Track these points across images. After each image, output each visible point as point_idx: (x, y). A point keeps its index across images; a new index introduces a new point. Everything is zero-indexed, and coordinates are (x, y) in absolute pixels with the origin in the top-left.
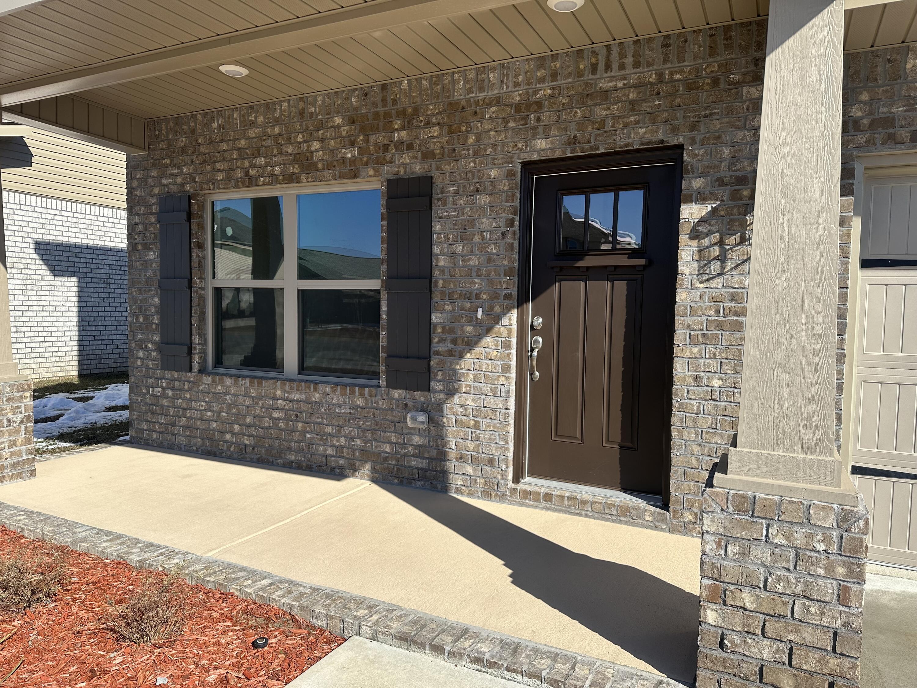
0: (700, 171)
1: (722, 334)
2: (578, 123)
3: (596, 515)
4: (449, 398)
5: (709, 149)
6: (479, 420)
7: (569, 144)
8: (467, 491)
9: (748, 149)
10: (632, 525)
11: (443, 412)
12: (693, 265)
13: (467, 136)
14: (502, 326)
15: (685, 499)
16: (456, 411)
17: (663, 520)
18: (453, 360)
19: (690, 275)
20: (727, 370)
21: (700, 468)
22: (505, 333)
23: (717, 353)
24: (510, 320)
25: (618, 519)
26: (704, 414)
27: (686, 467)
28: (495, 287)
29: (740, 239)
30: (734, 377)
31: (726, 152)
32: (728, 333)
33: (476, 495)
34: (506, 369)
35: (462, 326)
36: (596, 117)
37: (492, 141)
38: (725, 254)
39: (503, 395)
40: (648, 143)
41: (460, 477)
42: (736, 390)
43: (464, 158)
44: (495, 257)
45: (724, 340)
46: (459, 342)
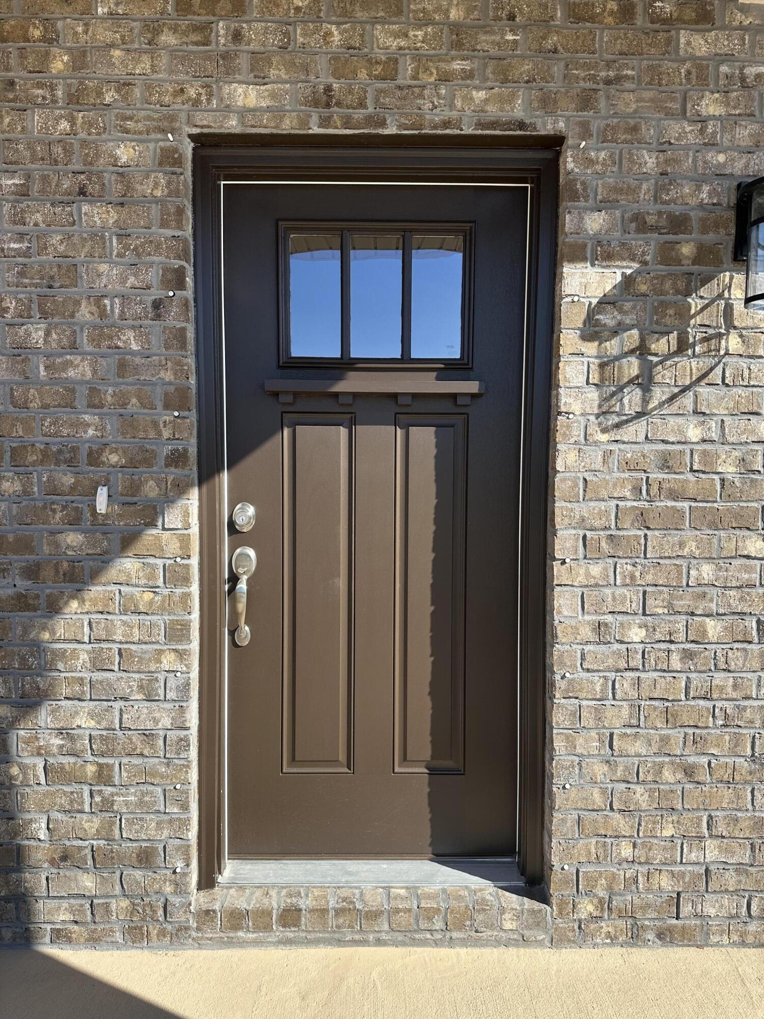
0: (599, 197)
1: (646, 535)
2: (335, 58)
3: (400, 937)
4: (24, 715)
5: (617, 152)
6: (110, 761)
7: (316, 103)
8: (85, 935)
9: (690, 161)
10: (475, 946)
11: (7, 752)
12: (589, 395)
13: (47, 54)
14: (164, 529)
15: (581, 874)
16: (48, 745)
17: (538, 924)
18: (31, 619)
19: (582, 415)
20: (656, 607)
21: (608, 808)
22: (172, 546)
23: (637, 574)
24: (186, 514)
25: (448, 936)
26: (614, 699)
27: (581, 809)
28: (142, 434)
29: (678, 343)
30: (670, 621)
31: (650, 161)
32: (657, 533)
33: (109, 939)
34: (177, 632)
35: (52, 533)
36: (377, 50)
37: (119, 72)
38: (651, 372)
39: (171, 695)
40: (493, 125)
41: (65, 904)
42: (673, 647)
43: (42, 106)
44: (138, 360)
45: (649, 549)
46: (47, 572)
